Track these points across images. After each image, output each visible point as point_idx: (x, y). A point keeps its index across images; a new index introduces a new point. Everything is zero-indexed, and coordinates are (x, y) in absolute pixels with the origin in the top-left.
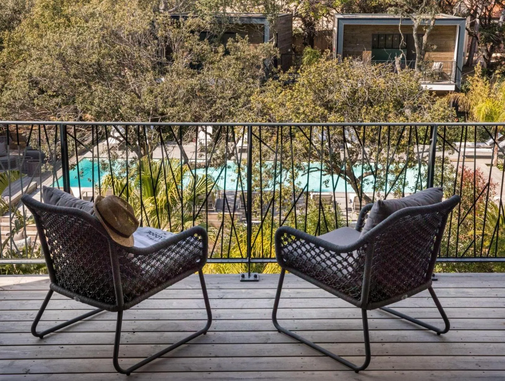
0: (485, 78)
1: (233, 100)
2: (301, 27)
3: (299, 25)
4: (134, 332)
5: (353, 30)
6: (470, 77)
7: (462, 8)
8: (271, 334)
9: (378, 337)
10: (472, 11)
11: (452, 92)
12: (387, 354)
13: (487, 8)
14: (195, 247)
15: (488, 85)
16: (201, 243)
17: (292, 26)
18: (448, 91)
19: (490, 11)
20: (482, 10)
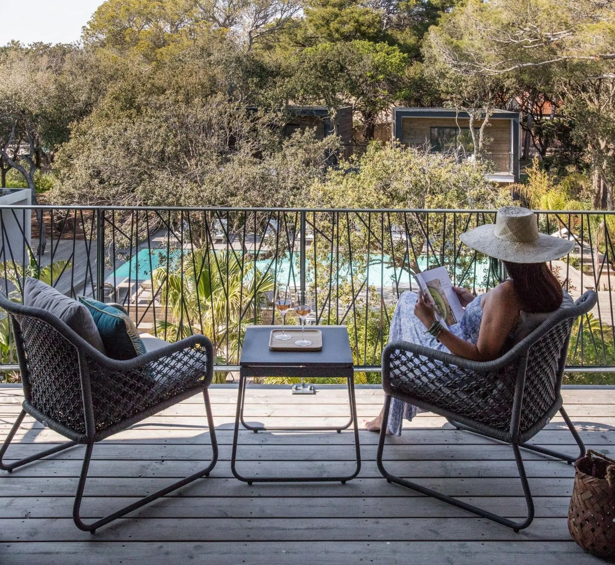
0: (543, 171)
1: (295, 190)
2: (361, 120)
3: (359, 118)
4: (163, 461)
5: (411, 123)
6: (529, 169)
7: (514, 104)
8: (327, 466)
9: (455, 470)
10: (524, 107)
11: (511, 183)
12: (467, 494)
13: (537, 105)
14: (196, 361)
15: (547, 177)
16: (205, 356)
17: (352, 119)
18: (508, 183)
19: (540, 108)
20: (532, 105)
